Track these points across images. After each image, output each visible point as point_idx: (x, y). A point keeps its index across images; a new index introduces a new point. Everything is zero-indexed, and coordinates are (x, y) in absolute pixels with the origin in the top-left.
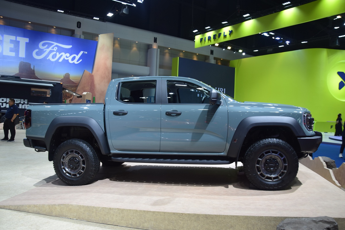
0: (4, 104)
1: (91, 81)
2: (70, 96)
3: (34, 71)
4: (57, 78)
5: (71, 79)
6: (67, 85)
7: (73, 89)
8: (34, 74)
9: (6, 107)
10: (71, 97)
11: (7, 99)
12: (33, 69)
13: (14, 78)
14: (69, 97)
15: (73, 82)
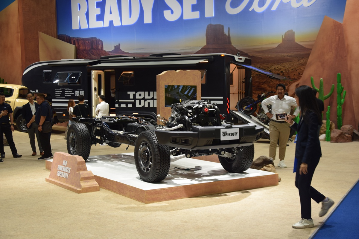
0: (142, 101)
1: (337, 38)
2: (296, 77)
3: (229, 37)
4: (269, 44)
5: (296, 41)
6: (289, 54)
7: (302, 61)
8: (230, 43)
9: (144, 106)
10: (299, 79)
11: (146, 92)
12: (227, 35)
13: (155, 57)
14: (295, 80)
15: (302, 47)
